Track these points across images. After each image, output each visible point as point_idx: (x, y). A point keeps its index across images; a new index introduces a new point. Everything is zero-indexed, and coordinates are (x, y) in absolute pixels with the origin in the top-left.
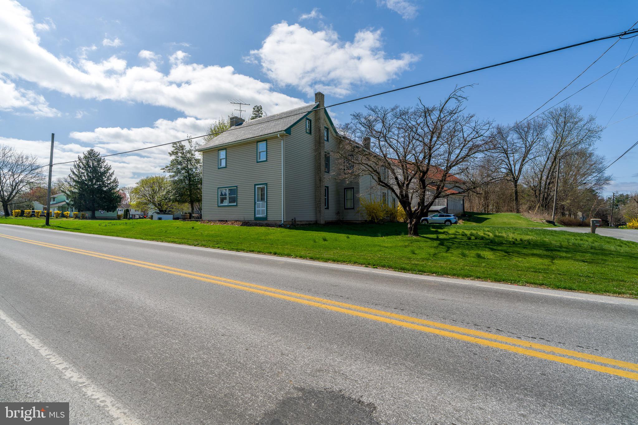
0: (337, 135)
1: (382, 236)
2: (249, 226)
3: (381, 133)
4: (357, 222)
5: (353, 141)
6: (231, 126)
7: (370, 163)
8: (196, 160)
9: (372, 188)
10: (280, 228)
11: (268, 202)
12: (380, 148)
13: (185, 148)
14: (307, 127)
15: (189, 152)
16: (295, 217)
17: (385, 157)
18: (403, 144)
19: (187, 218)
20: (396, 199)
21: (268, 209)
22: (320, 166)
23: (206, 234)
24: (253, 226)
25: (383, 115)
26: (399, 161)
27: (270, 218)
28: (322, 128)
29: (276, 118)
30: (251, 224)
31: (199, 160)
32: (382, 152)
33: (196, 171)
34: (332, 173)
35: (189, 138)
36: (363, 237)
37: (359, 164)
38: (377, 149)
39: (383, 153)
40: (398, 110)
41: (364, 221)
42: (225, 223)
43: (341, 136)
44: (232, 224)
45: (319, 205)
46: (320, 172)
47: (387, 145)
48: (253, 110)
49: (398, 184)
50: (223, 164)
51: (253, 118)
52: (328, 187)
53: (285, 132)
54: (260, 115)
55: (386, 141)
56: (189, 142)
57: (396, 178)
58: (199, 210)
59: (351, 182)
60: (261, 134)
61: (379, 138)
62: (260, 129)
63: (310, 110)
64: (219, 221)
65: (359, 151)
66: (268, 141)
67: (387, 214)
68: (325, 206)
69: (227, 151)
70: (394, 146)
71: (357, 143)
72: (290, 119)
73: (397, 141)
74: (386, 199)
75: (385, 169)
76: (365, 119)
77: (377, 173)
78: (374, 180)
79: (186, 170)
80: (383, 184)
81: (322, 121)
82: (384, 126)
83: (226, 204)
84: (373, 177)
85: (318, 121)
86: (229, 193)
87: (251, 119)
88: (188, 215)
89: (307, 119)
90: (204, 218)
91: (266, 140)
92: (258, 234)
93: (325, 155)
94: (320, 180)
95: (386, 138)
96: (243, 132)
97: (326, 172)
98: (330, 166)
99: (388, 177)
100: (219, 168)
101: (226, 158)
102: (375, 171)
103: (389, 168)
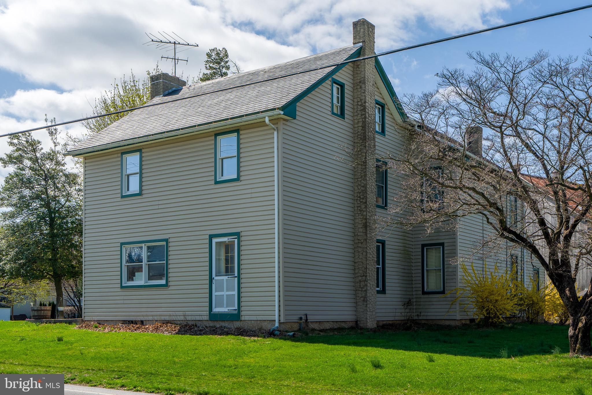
0: (405, 122)
1: (509, 357)
2: (196, 334)
3: (505, 116)
4: (453, 323)
5: (442, 134)
6: (153, 96)
7: (480, 186)
8: (66, 176)
9: (485, 244)
10: (272, 339)
11: (242, 276)
12: (505, 151)
13: (40, 147)
14: (335, 101)
15: (51, 156)
16: (308, 313)
17: (515, 172)
18: (556, 144)
19: (45, 317)
20: (542, 269)
21: (242, 295)
22: (365, 191)
23: (92, 355)
24: (206, 333)
25: (511, 75)
26: (548, 183)
27: (247, 315)
28: (370, 103)
29: (260, 79)
30: (202, 330)
31: (75, 176)
32: (509, 160)
33: (68, 203)
34: (393, 210)
35: (49, 124)
36: (465, 358)
37: (456, 188)
38: (498, 154)
39: (511, 163)
40: (545, 63)
41: (468, 322)
42: (138, 328)
43: (415, 123)
44: (157, 329)
45: (362, 284)
46: (366, 207)
47: (520, 144)
48: (206, 58)
49: (546, 235)
50: (134, 187)
51: (206, 78)
52: (383, 243)
53: (282, 112)
54: (224, 70)
55: (518, 135)
56: (51, 134)
57: (542, 222)
58: (75, 296)
59: (438, 231)
60: (224, 116)
61: (500, 127)
62: (223, 104)
63: (340, 60)
64: (124, 322)
65: (456, 159)
66: (241, 132)
67: (519, 305)
68: (378, 286)
69: (143, 155)
70: (535, 146)
71: (451, 140)
72: (293, 81)
73: (544, 135)
74: (519, 271)
75: (516, 201)
76: (471, 83)
77: (498, 209)
78: (491, 227)
79: (42, 199)
80: (511, 236)
81: (369, 87)
82: (512, 100)
83: (142, 283)
84: (488, 219)
85: (361, 87)
86: (149, 257)
87: (202, 80)
88: (49, 308)
89: (335, 82)
90: (87, 315)
91: (237, 131)
92: (218, 352)
93: (378, 167)
94: (366, 226)
95: (519, 129)
96: (181, 110)
97: (378, 206)
98: (389, 194)
99: (523, 218)
100: (123, 197)
101: (141, 173)
102: (493, 205)
103: (525, 199)
